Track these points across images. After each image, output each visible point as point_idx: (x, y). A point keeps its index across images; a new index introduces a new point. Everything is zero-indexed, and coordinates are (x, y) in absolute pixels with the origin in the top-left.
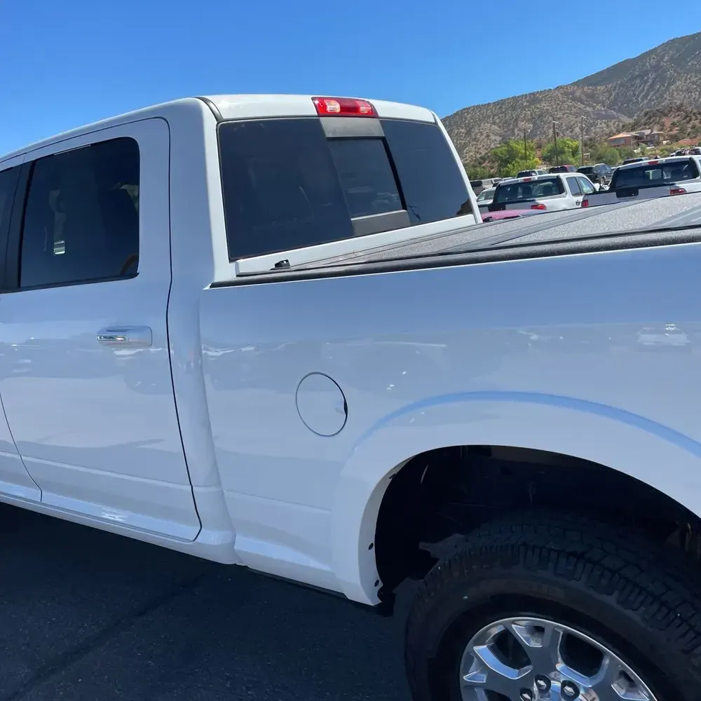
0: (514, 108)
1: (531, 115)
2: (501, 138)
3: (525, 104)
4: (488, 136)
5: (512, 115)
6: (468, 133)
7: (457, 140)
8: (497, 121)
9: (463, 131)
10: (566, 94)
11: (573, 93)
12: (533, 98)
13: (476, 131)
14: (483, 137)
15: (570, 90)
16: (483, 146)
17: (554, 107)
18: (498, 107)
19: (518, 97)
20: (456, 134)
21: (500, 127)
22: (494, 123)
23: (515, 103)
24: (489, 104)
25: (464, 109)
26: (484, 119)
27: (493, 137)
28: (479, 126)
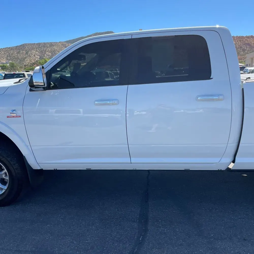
0: (44, 47)
1: (51, 50)
2: (39, 57)
3: (48, 46)
4: (34, 56)
5: (43, 49)
6: (27, 53)
7: (22, 55)
8: (38, 50)
9: (24, 52)
10: (63, 45)
11: (65, 45)
12: (51, 45)
13: (30, 53)
14: (33, 55)
15: (64, 44)
16: (33, 59)
17: (59, 48)
18: (38, 45)
19: (46, 43)
20: (22, 53)
21: (39, 53)
22: (37, 51)
23: (45, 45)
24: (35, 44)
25: (25, 44)
26: (33, 49)
27: (36, 56)
28: (31, 51)
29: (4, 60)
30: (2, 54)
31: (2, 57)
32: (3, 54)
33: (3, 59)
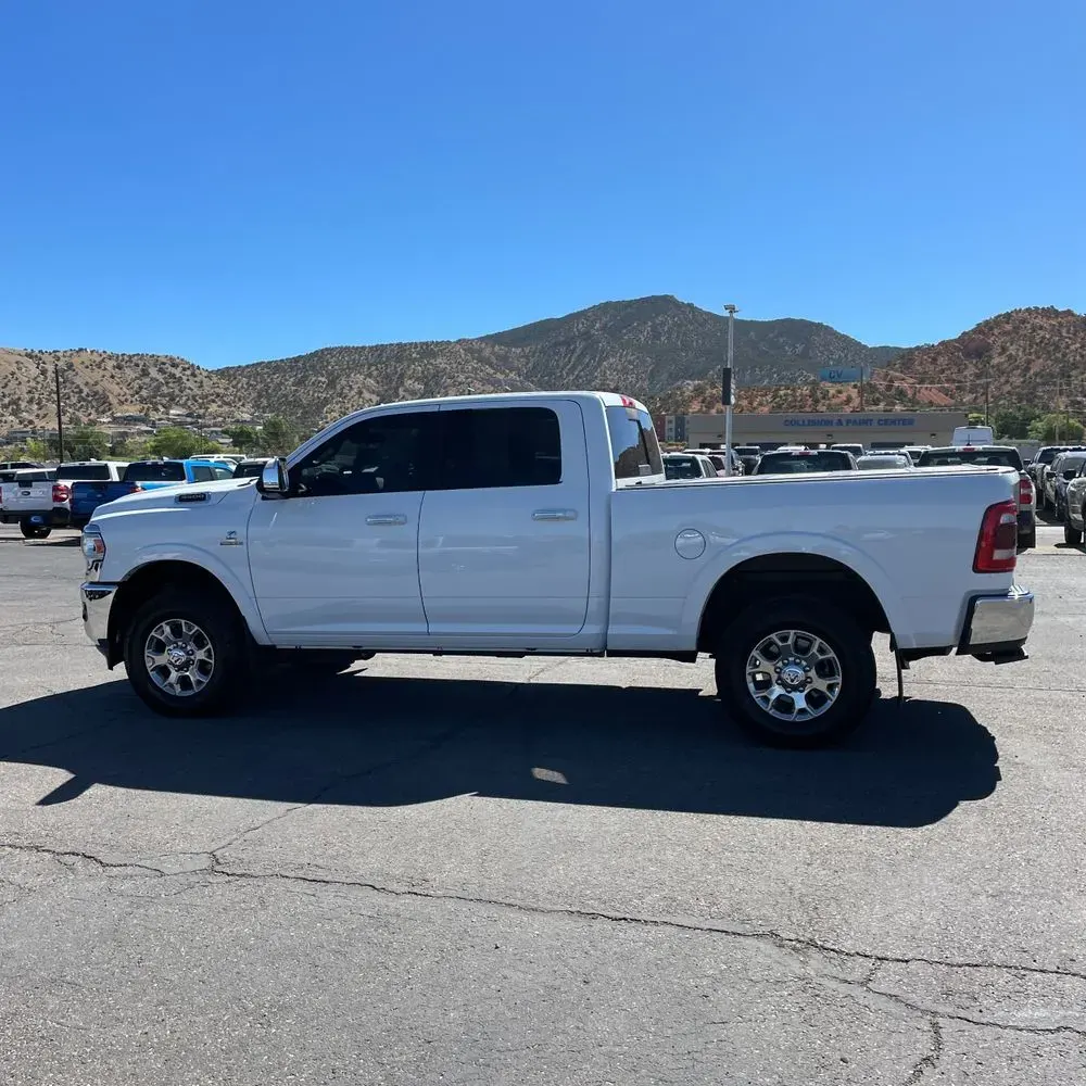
0: (399, 360)
1: (423, 372)
2: (378, 398)
3: (414, 355)
4: (360, 393)
5: (395, 368)
6: (332, 384)
7: (315, 392)
8: (375, 373)
9: (323, 379)
10: (470, 350)
11: (480, 351)
12: (428, 350)
13: (343, 382)
14: (353, 393)
15: (476, 346)
16: (353, 406)
17: (455, 366)
18: (376, 354)
19: (405, 345)
20: (313, 383)
21: (378, 383)
22: (370, 375)
23: (400, 352)
24: (363, 348)
25: (327, 349)
26: (356, 367)
27: (366, 395)
28: (349, 376)
29: (245, 410)
30: (240, 385)
31: (240, 400)
32: (242, 387)
33: (243, 405)
